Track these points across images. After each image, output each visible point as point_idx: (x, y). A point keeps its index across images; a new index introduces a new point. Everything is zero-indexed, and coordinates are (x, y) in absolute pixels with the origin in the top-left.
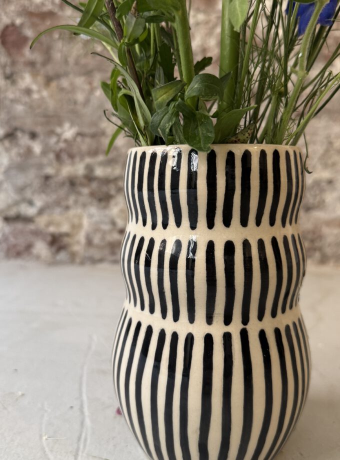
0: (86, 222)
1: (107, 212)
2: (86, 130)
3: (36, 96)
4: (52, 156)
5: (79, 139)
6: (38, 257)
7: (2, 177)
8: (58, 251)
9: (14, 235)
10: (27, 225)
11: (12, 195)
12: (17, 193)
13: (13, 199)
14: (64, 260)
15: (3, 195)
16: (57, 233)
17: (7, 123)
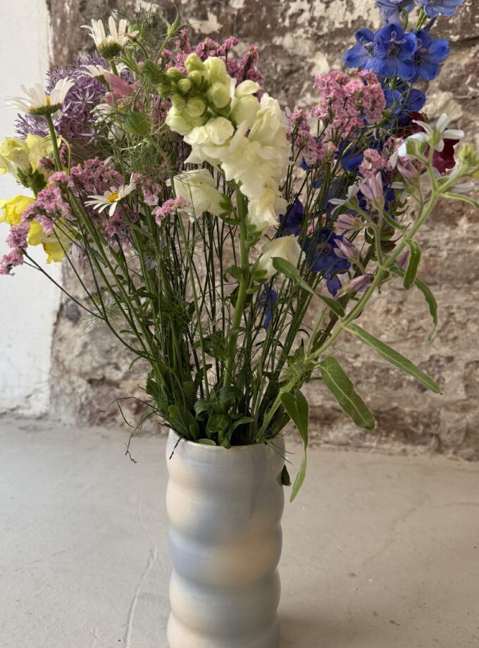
6: (122, 425)
7: (85, 338)
8: (143, 420)
9: (98, 400)
10: (112, 390)
11: (97, 357)
12: (101, 356)
13: (97, 362)
14: (148, 429)
15: (87, 358)
16: (142, 399)
17: (92, 281)
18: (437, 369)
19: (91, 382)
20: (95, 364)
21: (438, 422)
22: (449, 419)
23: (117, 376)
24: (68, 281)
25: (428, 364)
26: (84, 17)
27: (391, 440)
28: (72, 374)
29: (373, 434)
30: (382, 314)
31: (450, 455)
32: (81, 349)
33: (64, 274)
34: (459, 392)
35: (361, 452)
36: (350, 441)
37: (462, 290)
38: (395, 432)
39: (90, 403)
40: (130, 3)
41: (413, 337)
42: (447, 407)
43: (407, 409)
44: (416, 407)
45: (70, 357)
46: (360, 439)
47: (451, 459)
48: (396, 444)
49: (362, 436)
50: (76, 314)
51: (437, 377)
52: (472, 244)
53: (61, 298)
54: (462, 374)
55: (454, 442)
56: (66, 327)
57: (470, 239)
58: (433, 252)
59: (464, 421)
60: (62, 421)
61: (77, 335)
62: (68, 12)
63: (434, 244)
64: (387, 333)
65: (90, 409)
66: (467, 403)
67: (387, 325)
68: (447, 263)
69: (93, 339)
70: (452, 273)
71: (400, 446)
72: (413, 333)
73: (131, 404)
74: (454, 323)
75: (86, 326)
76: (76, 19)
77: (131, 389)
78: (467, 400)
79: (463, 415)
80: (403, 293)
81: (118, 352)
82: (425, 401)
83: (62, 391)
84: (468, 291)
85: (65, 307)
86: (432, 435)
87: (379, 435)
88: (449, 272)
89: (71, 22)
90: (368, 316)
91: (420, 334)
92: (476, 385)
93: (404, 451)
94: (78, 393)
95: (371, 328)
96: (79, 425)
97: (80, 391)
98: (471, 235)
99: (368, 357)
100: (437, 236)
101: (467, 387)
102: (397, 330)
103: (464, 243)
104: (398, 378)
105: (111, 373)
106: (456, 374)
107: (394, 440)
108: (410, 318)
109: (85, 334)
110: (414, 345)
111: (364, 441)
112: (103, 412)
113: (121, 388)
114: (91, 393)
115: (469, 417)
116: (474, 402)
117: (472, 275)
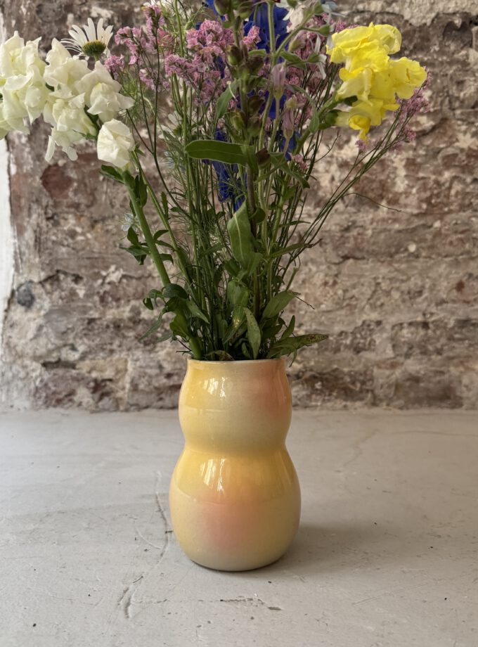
0: (130, 366)
1: (152, 355)
2: (132, 274)
3: (80, 238)
4: (96, 298)
5: (124, 281)
6: (80, 404)
7: (41, 321)
8: (101, 398)
9: (54, 381)
10: (68, 372)
11: (52, 340)
12: (57, 337)
13: (52, 344)
14: (106, 407)
15: (43, 341)
16: (100, 379)
17: (48, 265)
18: (368, 333)
19: (45, 365)
20: (50, 346)
21: (372, 379)
22: (381, 376)
23: (74, 356)
24: (20, 266)
25: (361, 329)
26: (41, 19)
27: (333, 398)
28: (25, 359)
29: (317, 395)
30: (321, 286)
31: (385, 407)
32: (35, 332)
33: (16, 260)
34: (388, 351)
35: (308, 412)
36: (299, 402)
37: (386, 263)
38: (336, 391)
39: (46, 385)
40: (86, 9)
41: (348, 305)
42: (378, 365)
43: (346, 370)
44: (353, 367)
45: (23, 341)
46: (307, 400)
47: (386, 409)
48: (338, 401)
49: (309, 397)
50: (29, 298)
51: (369, 339)
52: (391, 223)
53: (13, 284)
54: (390, 334)
55: (386, 396)
56: (18, 312)
57: (390, 219)
58: (361, 231)
59: (394, 376)
60: (15, 406)
61: (29, 320)
62: (25, 14)
63: (360, 224)
64: (325, 302)
65: (45, 392)
66: (395, 360)
67: (326, 296)
68: (372, 240)
69: (48, 322)
70: (377, 249)
71: (341, 404)
72: (347, 302)
73: (88, 383)
74: (380, 292)
75: (41, 308)
76: (33, 20)
77: (88, 369)
78: (394, 358)
79: (392, 371)
80: (337, 266)
81: (74, 333)
82: (360, 361)
83: (14, 377)
84: (390, 264)
85: (17, 293)
86: (368, 391)
87: (323, 395)
88: (374, 247)
89: (28, 22)
90: (309, 288)
91: (354, 303)
92: (401, 344)
93: (345, 407)
94: (32, 377)
95: (312, 299)
96: (35, 408)
97: (34, 375)
98: (390, 215)
99: (311, 326)
100: (363, 217)
101: (394, 346)
102: (334, 299)
103: (385, 223)
104: (337, 342)
105: (67, 354)
106: (385, 335)
107: (336, 398)
108: (345, 288)
109: (39, 317)
110: (348, 312)
111: (311, 401)
112: (59, 393)
113: (78, 369)
114: (47, 376)
115: (398, 373)
116: (401, 359)
117: (393, 250)
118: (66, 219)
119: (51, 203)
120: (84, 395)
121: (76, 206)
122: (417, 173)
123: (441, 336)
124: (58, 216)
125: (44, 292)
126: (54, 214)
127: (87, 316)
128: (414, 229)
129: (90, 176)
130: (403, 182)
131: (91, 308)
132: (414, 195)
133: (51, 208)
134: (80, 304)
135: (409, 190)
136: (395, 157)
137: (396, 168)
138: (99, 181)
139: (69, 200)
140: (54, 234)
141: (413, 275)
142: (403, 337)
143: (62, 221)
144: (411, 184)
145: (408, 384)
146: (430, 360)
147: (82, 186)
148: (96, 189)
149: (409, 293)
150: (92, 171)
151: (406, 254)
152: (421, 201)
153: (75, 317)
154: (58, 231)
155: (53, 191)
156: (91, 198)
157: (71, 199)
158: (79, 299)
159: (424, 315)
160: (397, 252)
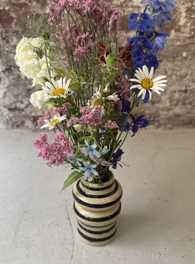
6: (28, 127)
7: (5, 90)
8: (37, 125)
9: (15, 117)
10: (20, 113)
11: (12, 98)
12: (14, 98)
13: (12, 101)
15: (7, 99)
16: (35, 116)
17: (6, 63)
19: (10, 109)
20: (11, 102)
21: (159, 116)
22: (163, 114)
23: (22, 106)
31: (163, 128)
32: (3, 95)
34: (167, 103)
37: (171, 62)
39: (11, 119)
42: (162, 109)
43: (147, 112)
44: (151, 111)
47: (163, 130)
51: (159, 98)
52: (176, 42)
54: (169, 96)
55: (164, 123)
57: (175, 39)
59: (168, 115)
65: (11, 122)
68: (165, 50)
69: (9, 90)
73: (30, 118)
75: (5, 84)
77: (30, 112)
78: (170, 106)
79: (168, 112)
81: (22, 96)
82: (154, 108)
84: (173, 62)
88: (166, 54)
92: (174, 100)
94: (4, 115)
96: (7, 129)
97: (5, 114)
98: (176, 38)
101: (170, 101)
103: (173, 41)
105: (19, 105)
106: (167, 96)
109: (4, 88)
112: (18, 122)
113: (25, 112)
114: (11, 115)
115: (171, 113)
116: (173, 107)
117: (175, 55)
118: (12, 39)
119: (4, 30)
120: (29, 123)
121: (17, 32)
122: (191, 15)
123: (192, 96)
124: (8, 37)
125: (5, 76)
126: (6, 37)
127: (27, 88)
128: (187, 45)
129: (22, 16)
130: (184, 20)
131: (28, 84)
132: (189, 27)
133: (4, 33)
134: (23, 82)
135: (186, 24)
136: (181, 6)
137: (181, 12)
138: (27, 19)
139: (13, 29)
140: (7, 47)
141: (183, 68)
142: (175, 97)
143: (10, 40)
144: (187, 21)
145: (174, 118)
146: (186, 107)
147: (19, 21)
148: (26, 23)
149: (180, 76)
150: (23, 13)
151: (181, 57)
152: (191, 30)
153: (21, 88)
154: (9, 45)
155: (4, 24)
156: (24, 28)
157: (14, 28)
158: (22, 80)
159: (186, 86)
160: (177, 56)
